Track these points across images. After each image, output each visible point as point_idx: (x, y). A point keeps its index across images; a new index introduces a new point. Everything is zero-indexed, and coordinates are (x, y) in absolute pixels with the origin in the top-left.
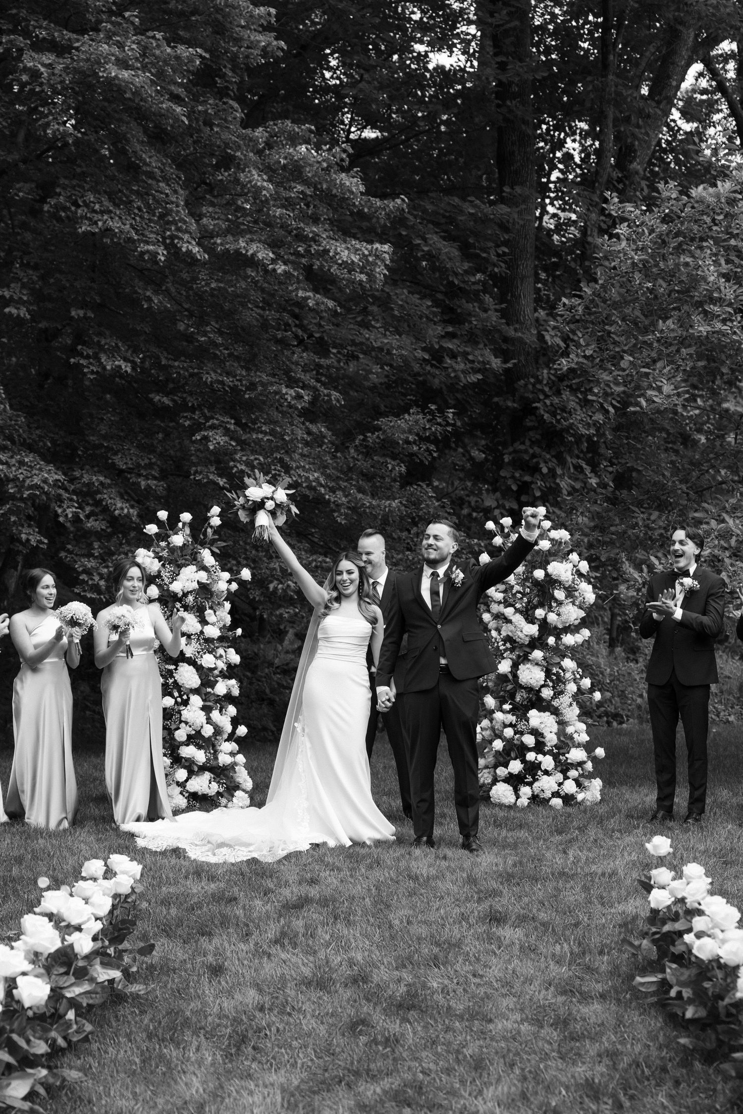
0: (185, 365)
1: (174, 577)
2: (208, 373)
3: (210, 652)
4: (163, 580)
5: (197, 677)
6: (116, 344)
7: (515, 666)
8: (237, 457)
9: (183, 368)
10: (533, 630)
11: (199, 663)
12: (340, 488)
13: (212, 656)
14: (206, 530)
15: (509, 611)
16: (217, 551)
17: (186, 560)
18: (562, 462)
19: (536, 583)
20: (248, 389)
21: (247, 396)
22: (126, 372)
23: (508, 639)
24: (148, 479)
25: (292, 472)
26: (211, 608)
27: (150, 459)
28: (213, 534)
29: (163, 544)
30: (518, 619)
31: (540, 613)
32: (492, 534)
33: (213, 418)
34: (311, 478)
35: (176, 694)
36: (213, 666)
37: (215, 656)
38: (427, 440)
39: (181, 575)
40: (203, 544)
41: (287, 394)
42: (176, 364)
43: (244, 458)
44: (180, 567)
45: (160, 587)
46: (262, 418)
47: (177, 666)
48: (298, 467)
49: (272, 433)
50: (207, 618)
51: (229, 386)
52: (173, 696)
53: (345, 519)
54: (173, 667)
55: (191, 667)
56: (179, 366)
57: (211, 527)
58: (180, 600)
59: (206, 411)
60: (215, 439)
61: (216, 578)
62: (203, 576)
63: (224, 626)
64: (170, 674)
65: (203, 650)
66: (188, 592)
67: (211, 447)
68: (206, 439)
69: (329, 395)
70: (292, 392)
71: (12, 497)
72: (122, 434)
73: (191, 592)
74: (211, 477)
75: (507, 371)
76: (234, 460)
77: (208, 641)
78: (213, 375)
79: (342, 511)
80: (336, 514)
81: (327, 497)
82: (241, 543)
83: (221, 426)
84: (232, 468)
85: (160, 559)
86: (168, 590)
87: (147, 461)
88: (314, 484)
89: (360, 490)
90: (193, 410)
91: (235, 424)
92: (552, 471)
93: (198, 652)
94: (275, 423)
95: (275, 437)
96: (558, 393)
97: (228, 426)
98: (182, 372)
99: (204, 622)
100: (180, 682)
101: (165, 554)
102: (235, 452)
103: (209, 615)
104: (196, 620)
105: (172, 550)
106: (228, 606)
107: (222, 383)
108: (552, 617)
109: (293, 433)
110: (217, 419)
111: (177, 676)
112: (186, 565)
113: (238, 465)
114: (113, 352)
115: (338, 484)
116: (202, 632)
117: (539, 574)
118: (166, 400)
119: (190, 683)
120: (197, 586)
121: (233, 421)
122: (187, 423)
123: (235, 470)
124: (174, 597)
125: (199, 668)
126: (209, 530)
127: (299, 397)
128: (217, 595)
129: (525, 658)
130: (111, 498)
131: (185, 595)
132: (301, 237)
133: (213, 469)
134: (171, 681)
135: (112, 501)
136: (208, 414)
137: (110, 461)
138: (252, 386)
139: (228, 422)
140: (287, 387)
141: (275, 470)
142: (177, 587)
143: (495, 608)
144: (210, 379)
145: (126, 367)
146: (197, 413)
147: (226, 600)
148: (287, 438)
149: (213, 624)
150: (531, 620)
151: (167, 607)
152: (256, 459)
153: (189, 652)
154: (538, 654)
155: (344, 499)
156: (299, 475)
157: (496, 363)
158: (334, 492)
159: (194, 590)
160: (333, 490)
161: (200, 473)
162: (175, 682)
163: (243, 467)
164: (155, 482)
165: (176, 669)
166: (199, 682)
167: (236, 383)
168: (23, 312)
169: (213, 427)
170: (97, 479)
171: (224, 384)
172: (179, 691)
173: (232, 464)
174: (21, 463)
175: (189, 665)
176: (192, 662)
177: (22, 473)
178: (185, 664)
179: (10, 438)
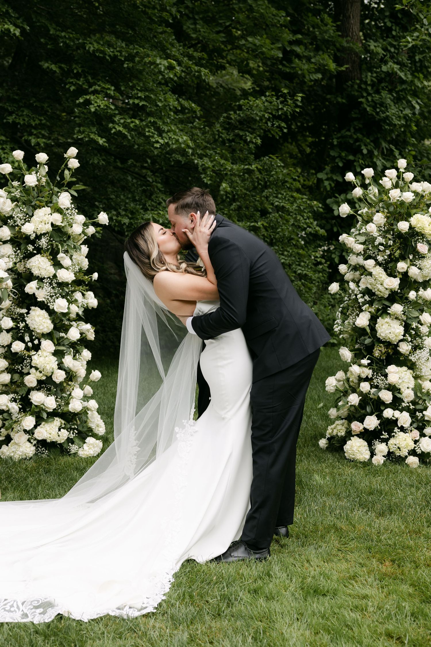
0: (71, 36)
1: (28, 217)
2: (91, 43)
3: (63, 297)
4: (15, 222)
5: (49, 322)
6: (7, 11)
7: (373, 319)
8: (116, 119)
9: (70, 38)
10: (394, 283)
11: (51, 307)
12: (206, 156)
13: (65, 300)
14: (63, 171)
15: (370, 264)
16: (75, 194)
17: (40, 201)
19: (399, 236)
20: (127, 59)
21: (126, 66)
22: (15, 34)
23: (368, 292)
24: (38, 137)
25: (164, 135)
26: (66, 252)
27: (41, 120)
28: (72, 176)
29: (16, 183)
30: (379, 272)
31: (402, 266)
32: (351, 186)
33: (95, 84)
34: (181, 140)
35: (27, 339)
36: (66, 311)
37: (68, 301)
38: (279, 118)
39: (34, 217)
40: (62, 185)
41: (160, 64)
42: (63, 34)
43: (122, 121)
44: (35, 208)
45: (12, 227)
46: (139, 86)
47: (29, 309)
48: (169, 131)
49: (147, 99)
50: (61, 262)
51: (110, 56)
52: (23, 341)
53: (210, 180)
54: (24, 311)
55: (44, 311)
56: (65, 36)
57: (69, 169)
58: (33, 242)
59: (90, 78)
60: (96, 102)
61: (71, 221)
62: (57, 218)
63: (80, 270)
64: (22, 318)
65: (56, 294)
66: (41, 235)
67: (93, 110)
68: (88, 102)
69: (199, 72)
70: (165, 63)
72: (16, 97)
73: (44, 234)
74: (92, 136)
75: (340, 73)
76: (113, 122)
77: (62, 285)
78: (96, 45)
79: (208, 173)
80: (203, 176)
81: (196, 161)
82: (122, 197)
83: (103, 91)
84: (111, 129)
85: (14, 199)
86: (19, 232)
87: (37, 122)
88: (183, 146)
90: (77, 76)
91: (114, 90)
93: (51, 297)
94: (151, 91)
95: (150, 104)
96: (378, 92)
97: (109, 92)
98: (68, 42)
99: (57, 265)
100: (32, 327)
101: (17, 194)
102: (115, 115)
103: (64, 258)
104: (49, 263)
105: (26, 190)
106: (85, 249)
107: (103, 52)
108: (414, 272)
109: (165, 101)
110: (99, 86)
111: (28, 320)
112: (40, 207)
113: (117, 127)
115: (205, 152)
116: (55, 276)
117: (403, 226)
118: (53, 67)
119: (41, 327)
120: (51, 229)
121: (113, 88)
122: (72, 88)
123: (113, 131)
124: (27, 239)
125: (51, 313)
126: (67, 172)
127: (171, 68)
128: (74, 239)
129: (384, 311)
130: (4, 153)
131: (38, 237)
133: (94, 130)
134: (22, 325)
135: (6, 155)
136: (91, 81)
137: (5, 121)
139: (109, 89)
140: (161, 58)
141: (149, 131)
142: (28, 229)
143: (353, 260)
144: (92, 48)
145: (15, 31)
146: (82, 79)
147: (84, 243)
148: (160, 104)
149: (67, 269)
150: (391, 274)
151: (20, 249)
152: (132, 122)
153: (41, 296)
154: (397, 308)
155: (210, 163)
156: (170, 138)
157: (332, 66)
158: (201, 158)
159: (47, 233)
160: (201, 157)
161: (83, 132)
162: (27, 327)
163: (121, 129)
164: (44, 140)
165: (28, 313)
166: (52, 326)
167: (116, 53)
169: (95, 92)
171: (106, 54)
172: (31, 336)
173: (111, 125)
175: (42, 309)
176: (43, 306)
178: (37, 308)
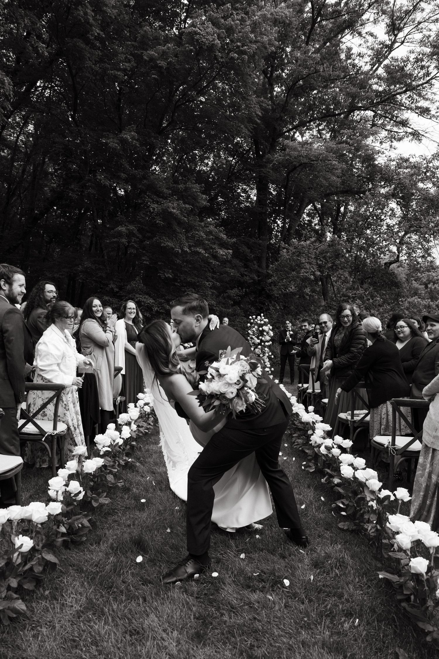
7: (254, 349)
10: (259, 341)
15: (254, 337)
18: (271, 303)
19: (260, 331)
23: (253, 343)
30: (256, 339)
31: (260, 337)
32: (251, 319)
38: (238, 296)
49: (203, 292)
71: (143, 305)
75: (259, 280)
89: (222, 307)
90: (184, 287)
92: (268, 305)
96: (271, 286)
108: (263, 339)
114: (168, 273)
117: (261, 329)
127: (209, 284)
129: (256, 348)
132: (211, 248)
138: (198, 282)
143: (251, 336)
145: (171, 276)
150: (258, 339)
154: (260, 347)
157: (256, 278)
168: (148, 263)
174: (145, 298)
177: (145, 300)
179: (142, 292)
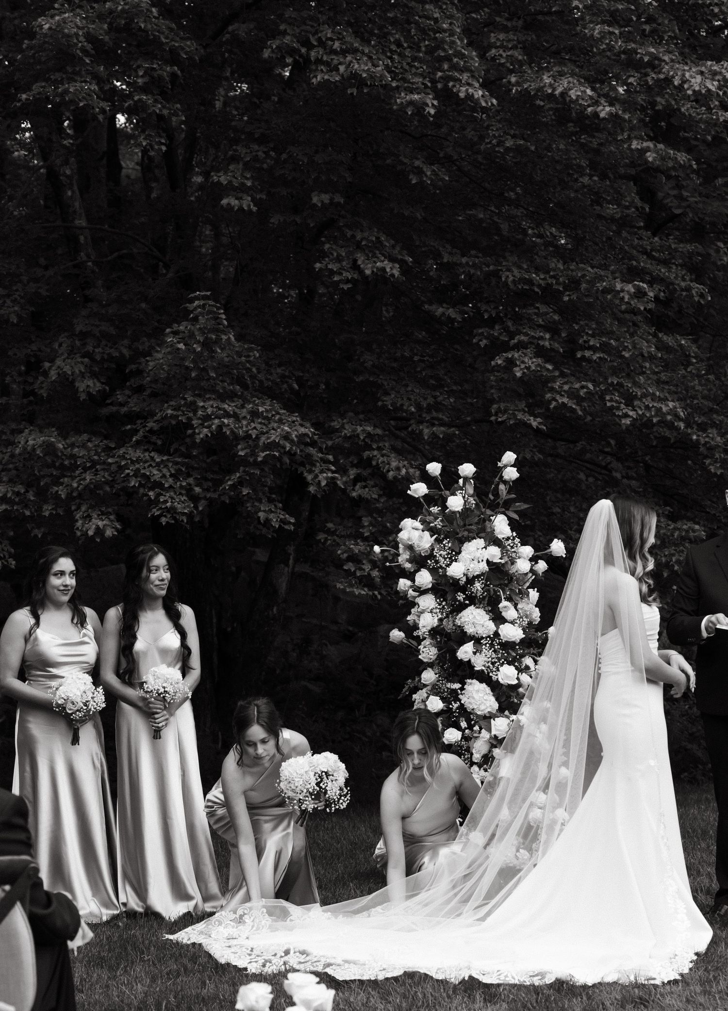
0: (477, 261)
1: (454, 555)
2: (509, 270)
3: (509, 663)
4: (437, 562)
5: (493, 699)
6: (378, 238)
8: (556, 385)
9: (474, 265)
11: (494, 678)
12: (714, 425)
13: (512, 668)
14: (498, 485)
16: (515, 516)
17: (469, 531)
20: (566, 288)
21: (566, 299)
22: (393, 275)
24: (433, 425)
25: (636, 403)
26: (509, 599)
27: (435, 397)
28: (509, 493)
29: (435, 510)
33: (519, 333)
34: (664, 409)
35: (464, 724)
36: (515, 682)
37: (517, 668)
39: (463, 553)
40: (496, 507)
41: (622, 291)
42: (464, 260)
43: (566, 387)
44: (462, 541)
45: (433, 571)
46: (590, 329)
47: (463, 684)
48: (645, 395)
49: (604, 348)
50: (504, 614)
51: (539, 286)
52: (459, 728)
53: (721, 467)
54: (457, 686)
55: (484, 685)
56: (467, 263)
57: (505, 482)
58: (463, 589)
59: (510, 324)
60: (523, 362)
61: (514, 555)
62: (494, 553)
63: (530, 623)
64: (454, 695)
65: (499, 659)
66: (474, 577)
67: (519, 374)
68: (511, 363)
69: (688, 289)
70: (630, 288)
71: (244, 461)
72: (395, 365)
73: (478, 576)
74: (520, 416)
76: (552, 390)
77: (508, 646)
78: (516, 271)
79: (717, 456)
80: (708, 462)
81: (695, 437)
83: (531, 343)
84: (549, 402)
85: (433, 531)
86: (445, 575)
87: (431, 400)
88: (669, 417)
90: (491, 322)
91: (550, 339)
93: (493, 664)
94: (610, 334)
95: (609, 355)
97: (541, 343)
98: (472, 271)
99: (498, 619)
100: (469, 706)
101: (438, 523)
102: (553, 379)
103: (507, 609)
104: (488, 617)
105: (449, 517)
106: (534, 595)
107: (530, 282)
109: (634, 347)
110: (526, 334)
111: (464, 699)
112: (469, 539)
113: (558, 397)
114: (374, 250)
115: (711, 420)
116: (497, 634)
118: (452, 313)
119: (482, 707)
120: (486, 568)
121: (547, 336)
122: (483, 343)
123: (554, 404)
124: (454, 584)
125: (495, 687)
126: (502, 487)
127: (640, 294)
128: (517, 580)
130: (383, 456)
131: (471, 581)
132: (632, 63)
133: (522, 405)
134: (455, 705)
135: (385, 459)
136: (512, 329)
137: (380, 403)
138: (574, 284)
139: (542, 338)
140: (623, 281)
141: (611, 400)
142: (456, 570)
144: (511, 278)
145: (393, 270)
146: (497, 327)
147: (532, 586)
148: (627, 355)
149: (513, 623)
151: (445, 600)
152: (583, 387)
153: (480, 662)
155: (719, 439)
156: (647, 408)
158: (704, 430)
159: (483, 574)
160: (702, 428)
161: (506, 411)
162: (462, 707)
163: (565, 400)
164: (442, 429)
165: (462, 689)
166: (496, 706)
167: (550, 281)
168: (247, 203)
169: (520, 346)
170: (363, 429)
171: (533, 284)
172: (468, 721)
173: (548, 396)
174: (255, 414)
175: (481, 682)
176: (484, 677)
177: (254, 428)
178: (474, 681)
179: (240, 381)
